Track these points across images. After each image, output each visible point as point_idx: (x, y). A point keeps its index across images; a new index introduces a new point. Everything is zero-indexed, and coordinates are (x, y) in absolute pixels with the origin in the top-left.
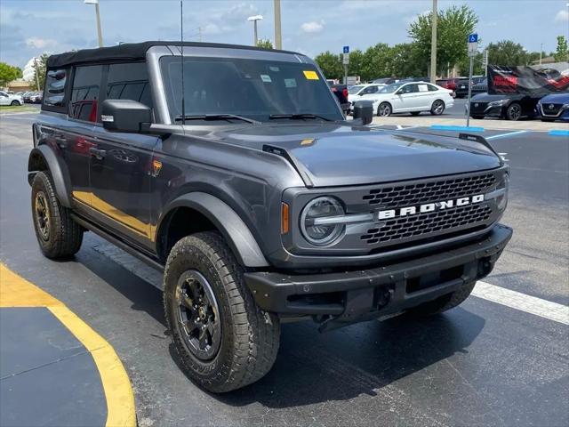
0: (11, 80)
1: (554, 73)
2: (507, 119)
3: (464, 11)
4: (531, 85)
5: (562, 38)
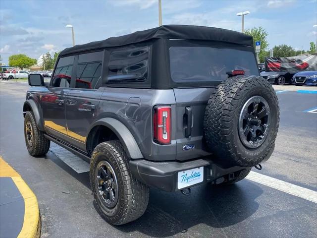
0: (31, 65)
1: (299, 61)
2: (278, 84)
3: (260, 30)
4: (287, 66)
5: (313, 43)
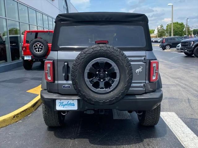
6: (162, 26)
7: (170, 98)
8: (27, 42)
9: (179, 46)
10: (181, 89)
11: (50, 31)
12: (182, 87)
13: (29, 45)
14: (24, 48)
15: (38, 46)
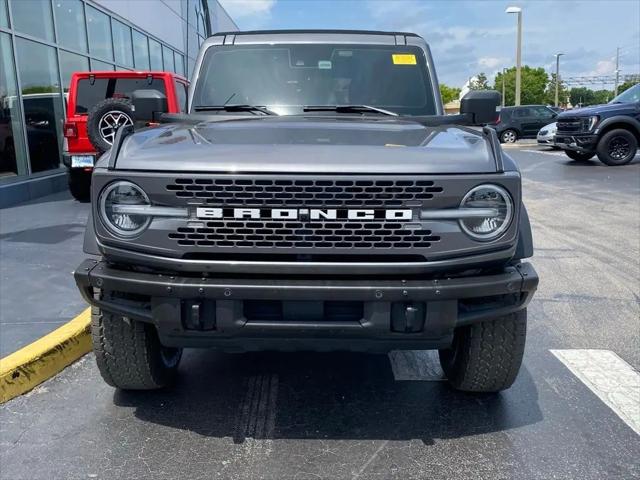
6: (482, 78)
7: (573, 296)
8: (81, 110)
9: (545, 133)
10: (599, 265)
11: (153, 75)
12: (597, 257)
13: (85, 119)
14: (71, 130)
15: (116, 121)
